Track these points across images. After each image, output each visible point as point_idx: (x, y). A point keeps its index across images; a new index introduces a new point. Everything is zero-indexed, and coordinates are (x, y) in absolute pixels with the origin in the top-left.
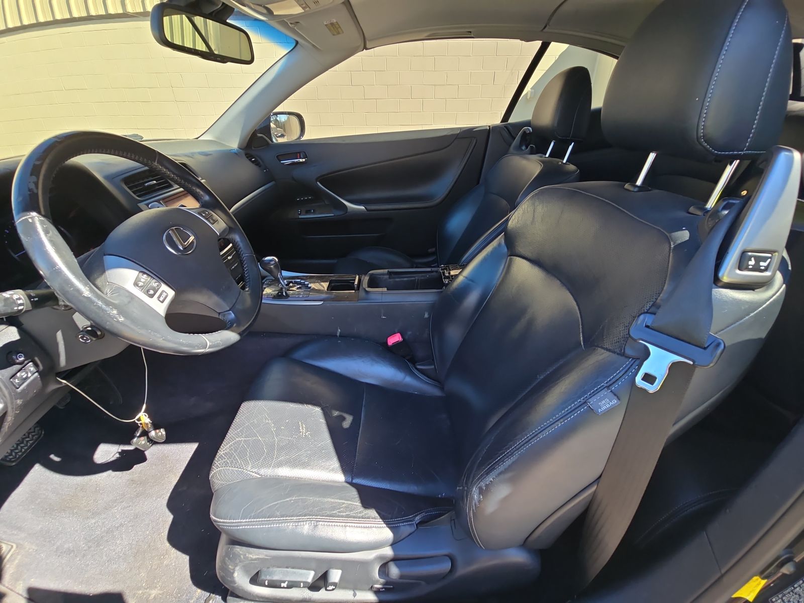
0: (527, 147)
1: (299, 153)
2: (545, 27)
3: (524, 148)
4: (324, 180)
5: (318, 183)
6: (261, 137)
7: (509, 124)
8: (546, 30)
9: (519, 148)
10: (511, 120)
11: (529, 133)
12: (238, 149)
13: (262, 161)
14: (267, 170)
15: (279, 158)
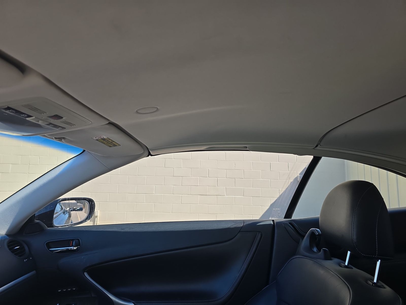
0: (319, 250)
1: (73, 240)
2: (317, 146)
3: (315, 250)
4: (93, 271)
5: (86, 274)
6: (38, 223)
7: (294, 221)
8: (318, 148)
9: (309, 249)
10: (295, 216)
11: (318, 235)
12: (6, 235)
13: (29, 248)
14: (31, 258)
15: (49, 245)
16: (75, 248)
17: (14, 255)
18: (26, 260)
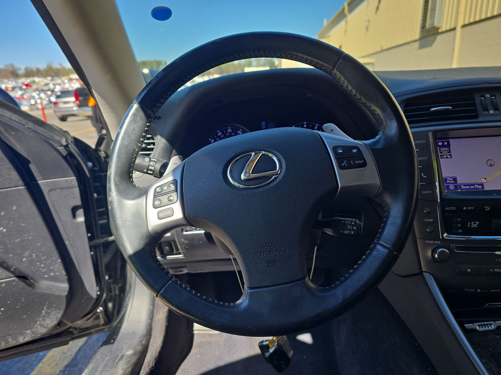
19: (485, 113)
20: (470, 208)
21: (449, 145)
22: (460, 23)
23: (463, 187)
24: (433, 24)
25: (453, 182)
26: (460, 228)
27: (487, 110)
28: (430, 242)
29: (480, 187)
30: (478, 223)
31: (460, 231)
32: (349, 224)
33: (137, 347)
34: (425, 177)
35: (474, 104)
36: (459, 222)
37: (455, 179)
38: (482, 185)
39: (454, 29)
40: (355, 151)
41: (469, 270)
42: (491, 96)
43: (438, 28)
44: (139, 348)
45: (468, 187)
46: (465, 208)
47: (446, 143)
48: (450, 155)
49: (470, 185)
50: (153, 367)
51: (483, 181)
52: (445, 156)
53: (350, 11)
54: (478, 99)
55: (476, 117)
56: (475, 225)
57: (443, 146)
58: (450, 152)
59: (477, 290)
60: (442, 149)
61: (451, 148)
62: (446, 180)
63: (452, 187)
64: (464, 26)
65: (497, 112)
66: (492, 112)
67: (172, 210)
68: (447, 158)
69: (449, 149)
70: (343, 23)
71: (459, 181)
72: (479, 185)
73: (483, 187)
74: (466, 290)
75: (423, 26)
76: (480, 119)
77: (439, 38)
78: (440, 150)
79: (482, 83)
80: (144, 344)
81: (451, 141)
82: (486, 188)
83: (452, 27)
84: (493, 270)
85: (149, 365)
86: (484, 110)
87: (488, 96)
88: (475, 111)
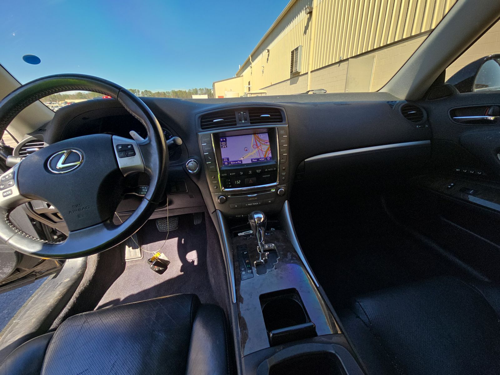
1: (490, 107)
12: (405, 101)
13: (428, 115)
14: (427, 126)
15: (454, 113)
16: (492, 118)
17: (407, 120)
18: (420, 126)
19: (241, 122)
20: (233, 174)
21: (226, 141)
22: (310, 70)
23: (232, 163)
24: (297, 70)
25: (227, 160)
26: (230, 185)
27: (241, 120)
28: (217, 194)
29: (240, 162)
30: (240, 181)
31: (230, 186)
32: (143, 189)
33: (73, 276)
34: (210, 159)
35: (235, 118)
36: (229, 182)
37: (228, 159)
38: (241, 161)
39: (307, 73)
40: (129, 147)
41: (236, 206)
42: (244, 113)
43: (299, 73)
44: (75, 276)
45: (234, 163)
46: (231, 174)
47: (224, 140)
48: (226, 146)
49: (235, 162)
50: (87, 286)
51: (242, 159)
52: (224, 147)
53: (253, 60)
54: (237, 115)
55: (236, 124)
56: (239, 182)
57: (223, 141)
58: (226, 144)
59: (241, 216)
60: (222, 143)
61: (227, 142)
62: (223, 159)
63: (226, 163)
64: (312, 72)
65: (246, 121)
66: (243, 121)
67: (11, 190)
68: (225, 147)
69: (226, 143)
70: (249, 68)
71: (230, 160)
72: (240, 161)
73: (242, 162)
74: (236, 216)
75: (292, 72)
76: (237, 125)
77: (300, 78)
78: (221, 143)
79: (239, 106)
80: (80, 273)
81: (227, 138)
82: (243, 163)
83: (306, 72)
84: (248, 205)
85: (84, 285)
86: (240, 121)
87: (242, 113)
88: (235, 121)
